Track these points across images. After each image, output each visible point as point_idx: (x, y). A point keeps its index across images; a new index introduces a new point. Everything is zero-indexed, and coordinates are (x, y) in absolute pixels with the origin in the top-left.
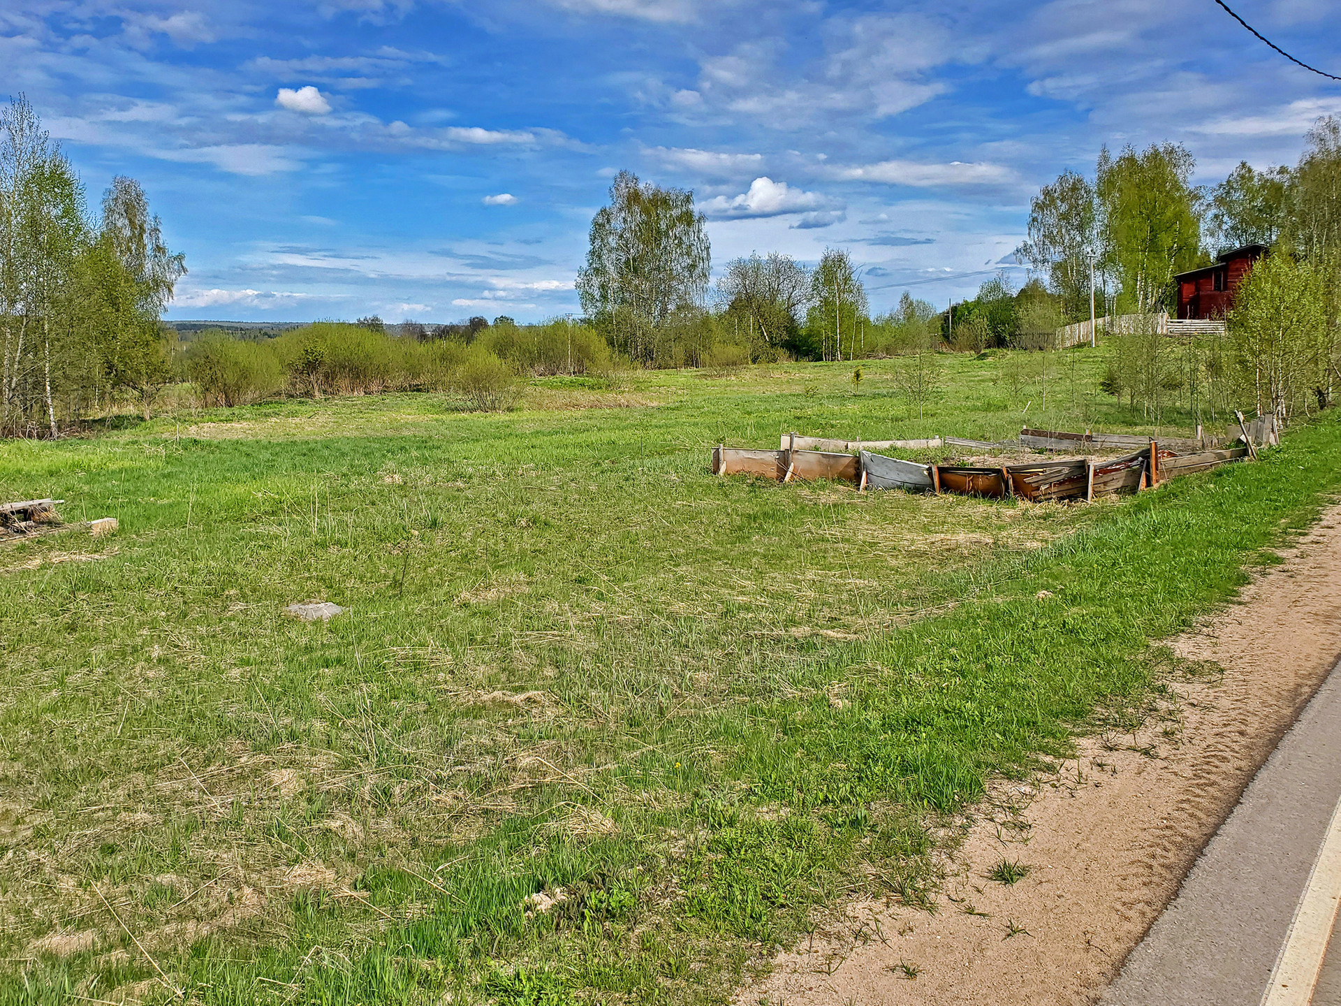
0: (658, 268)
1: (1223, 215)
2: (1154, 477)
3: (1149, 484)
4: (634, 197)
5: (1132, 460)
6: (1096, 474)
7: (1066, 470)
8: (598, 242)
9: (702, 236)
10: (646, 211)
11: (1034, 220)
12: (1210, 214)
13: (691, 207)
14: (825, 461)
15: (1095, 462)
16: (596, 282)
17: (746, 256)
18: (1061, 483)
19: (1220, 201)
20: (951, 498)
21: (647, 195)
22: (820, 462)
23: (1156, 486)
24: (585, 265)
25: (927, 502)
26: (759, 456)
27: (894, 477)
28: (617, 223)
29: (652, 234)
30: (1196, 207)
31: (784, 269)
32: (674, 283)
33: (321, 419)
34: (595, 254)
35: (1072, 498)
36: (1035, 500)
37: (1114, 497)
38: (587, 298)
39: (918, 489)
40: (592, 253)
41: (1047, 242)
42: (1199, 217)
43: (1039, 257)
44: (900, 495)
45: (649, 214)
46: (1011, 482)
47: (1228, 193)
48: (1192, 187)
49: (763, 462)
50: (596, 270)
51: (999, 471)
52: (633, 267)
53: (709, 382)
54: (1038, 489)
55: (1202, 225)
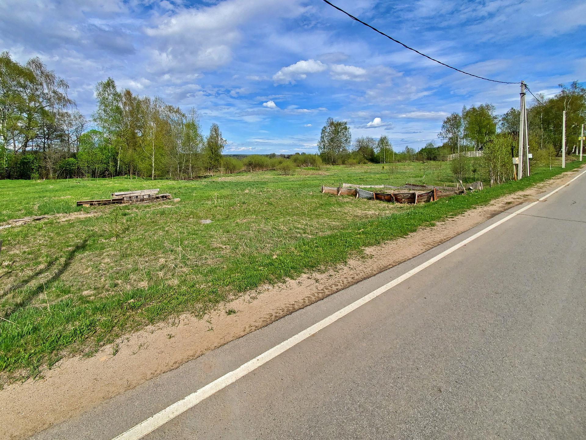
0: (338, 140)
1: (505, 123)
2: (435, 198)
3: (433, 200)
4: (332, 124)
5: (429, 193)
6: (418, 196)
7: (410, 195)
8: (323, 135)
9: (349, 132)
10: (335, 127)
11: (444, 126)
12: (500, 123)
13: (346, 125)
14: (348, 190)
15: (417, 193)
16: (322, 144)
17: (360, 137)
18: (408, 199)
19: (504, 119)
20: (378, 201)
21: (335, 123)
22: (347, 191)
23: (435, 200)
24: (320, 140)
25: (371, 202)
26: (332, 189)
27: (365, 195)
28: (328, 130)
29: (336, 132)
30: (496, 121)
31: (371, 140)
32: (342, 144)
33: (249, 177)
34: (322, 137)
35: (411, 203)
36: (401, 203)
37: (423, 203)
38: (320, 148)
39: (370, 199)
40: (321, 137)
41: (447, 132)
42: (496, 124)
43: (445, 136)
44: (365, 200)
45: (336, 127)
46: (394, 198)
47: (507, 117)
48: (494, 116)
49: (333, 190)
50: (322, 141)
51: (390, 195)
52: (332, 140)
53: (347, 168)
54: (402, 200)
55: (497, 126)
